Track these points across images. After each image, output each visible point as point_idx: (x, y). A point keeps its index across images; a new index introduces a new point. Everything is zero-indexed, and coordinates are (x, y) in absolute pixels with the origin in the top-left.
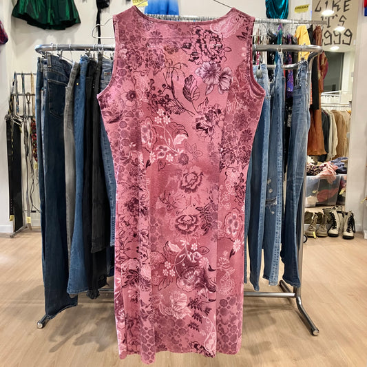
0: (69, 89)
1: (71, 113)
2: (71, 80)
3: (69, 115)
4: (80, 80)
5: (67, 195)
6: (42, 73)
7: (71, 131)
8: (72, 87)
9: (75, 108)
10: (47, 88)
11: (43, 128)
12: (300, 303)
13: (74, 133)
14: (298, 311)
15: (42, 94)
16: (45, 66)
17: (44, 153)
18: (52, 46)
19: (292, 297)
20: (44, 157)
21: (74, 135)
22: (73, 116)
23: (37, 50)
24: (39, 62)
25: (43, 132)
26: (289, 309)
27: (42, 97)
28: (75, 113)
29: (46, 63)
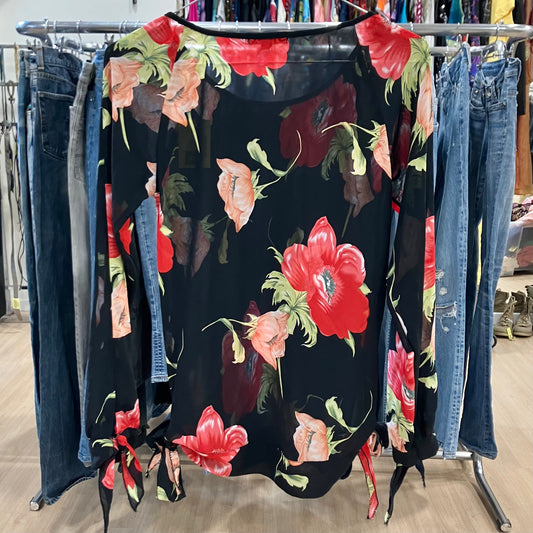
0: (75, 110)
1: (80, 152)
2: (80, 93)
3: (76, 156)
4: (95, 93)
5: (76, 295)
6: (28, 79)
7: (81, 183)
8: (81, 107)
9: (88, 143)
10: (37, 105)
11: (31, 178)
12: (480, 471)
13: (86, 187)
14: (476, 483)
15: (29, 117)
16: (33, 66)
17: (34, 222)
18: (45, 25)
19: (467, 459)
20: (34, 228)
21: (87, 191)
22: (84, 156)
23: (20, 31)
24: (22, 59)
25: (31, 185)
26: (461, 480)
27: (29, 122)
28: (88, 151)
29: (34, 61)
